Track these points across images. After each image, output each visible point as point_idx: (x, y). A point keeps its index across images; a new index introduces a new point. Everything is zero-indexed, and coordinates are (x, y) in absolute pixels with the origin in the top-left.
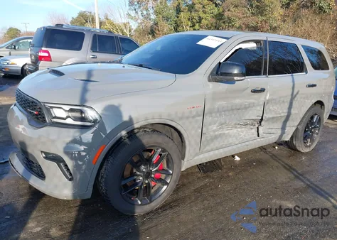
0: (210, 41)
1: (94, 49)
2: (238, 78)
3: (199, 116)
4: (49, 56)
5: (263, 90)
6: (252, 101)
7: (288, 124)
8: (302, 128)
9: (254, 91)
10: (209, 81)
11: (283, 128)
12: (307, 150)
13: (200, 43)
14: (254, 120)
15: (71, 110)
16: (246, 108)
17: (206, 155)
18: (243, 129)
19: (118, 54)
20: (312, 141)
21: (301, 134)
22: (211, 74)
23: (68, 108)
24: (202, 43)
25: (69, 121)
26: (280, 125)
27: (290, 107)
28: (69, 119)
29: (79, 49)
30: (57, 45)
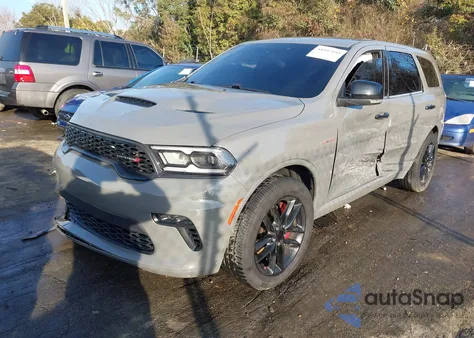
0: (323, 52)
1: (97, 62)
2: (375, 101)
3: (332, 153)
4: (32, 74)
5: (386, 116)
6: (374, 130)
7: (406, 157)
8: (419, 162)
9: (379, 117)
10: (338, 106)
11: (401, 164)
12: (422, 189)
13: (311, 54)
14: (374, 154)
15: (195, 154)
16: (368, 139)
17: (331, 203)
18: (364, 167)
19: (132, 69)
20: (427, 177)
21: (417, 170)
22: (339, 96)
23: (188, 151)
24: (313, 54)
25: (192, 169)
26: (397, 159)
27: (410, 137)
28: (191, 166)
29: (76, 62)
30: (40, 58)
